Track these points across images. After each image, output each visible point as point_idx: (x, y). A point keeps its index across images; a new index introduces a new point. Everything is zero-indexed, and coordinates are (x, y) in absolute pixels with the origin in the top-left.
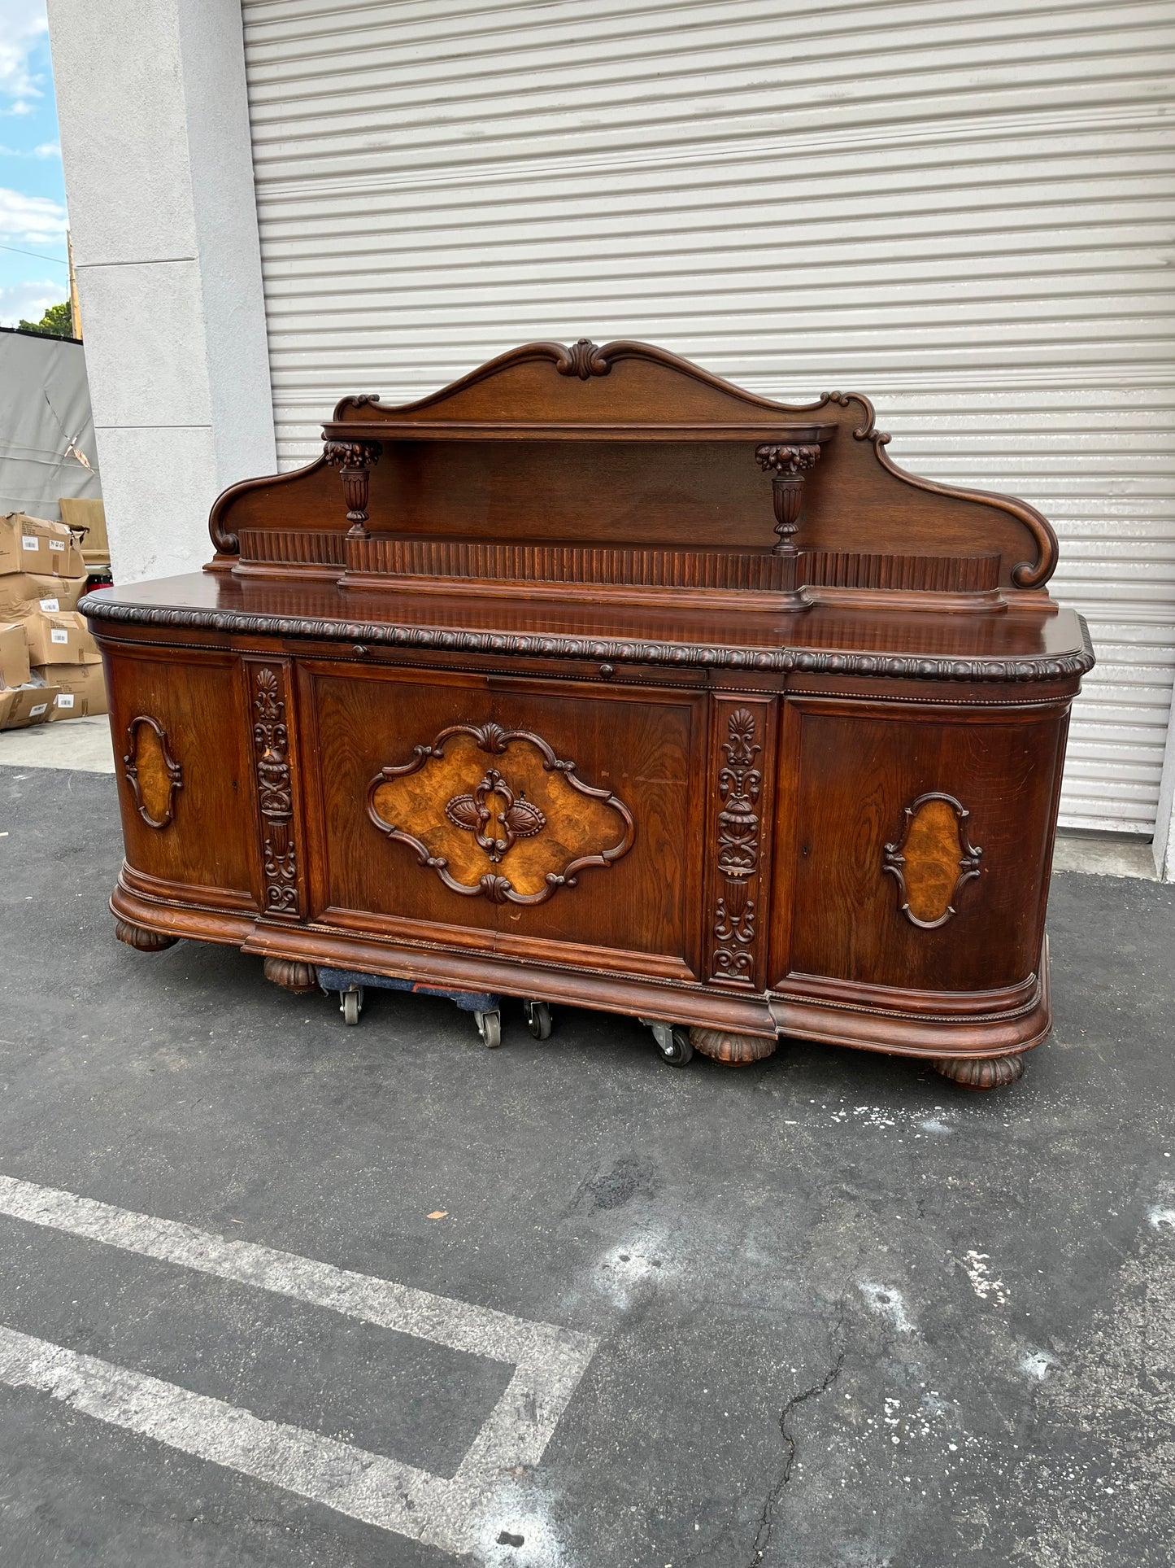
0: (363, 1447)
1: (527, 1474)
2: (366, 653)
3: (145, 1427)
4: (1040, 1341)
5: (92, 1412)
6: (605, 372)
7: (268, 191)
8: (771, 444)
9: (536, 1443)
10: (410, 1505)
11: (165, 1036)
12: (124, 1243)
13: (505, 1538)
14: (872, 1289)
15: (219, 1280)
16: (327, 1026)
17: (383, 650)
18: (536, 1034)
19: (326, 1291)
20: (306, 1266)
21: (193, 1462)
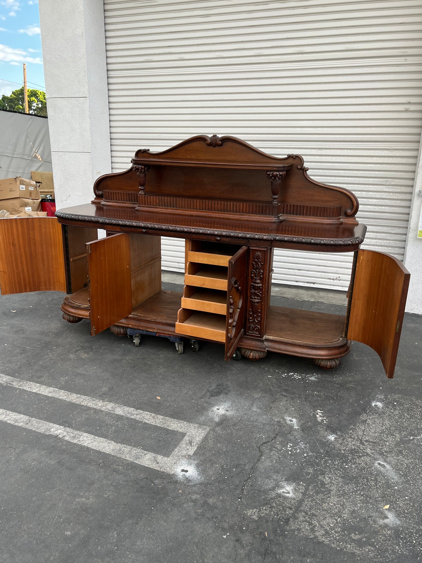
0: (145, 450)
1: (189, 457)
2: (146, 232)
3: (85, 444)
4: (334, 432)
5: (70, 440)
6: (221, 145)
7: (111, 74)
8: (271, 171)
9: (192, 451)
10: (158, 463)
11: (79, 348)
12: (74, 401)
13: (183, 471)
14: (288, 418)
15: (102, 411)
16: (129, 347)
17: (151, 231)
18: (194, 350)
19: (133, 415)
20: (126, 409)
21: (99, 452)
